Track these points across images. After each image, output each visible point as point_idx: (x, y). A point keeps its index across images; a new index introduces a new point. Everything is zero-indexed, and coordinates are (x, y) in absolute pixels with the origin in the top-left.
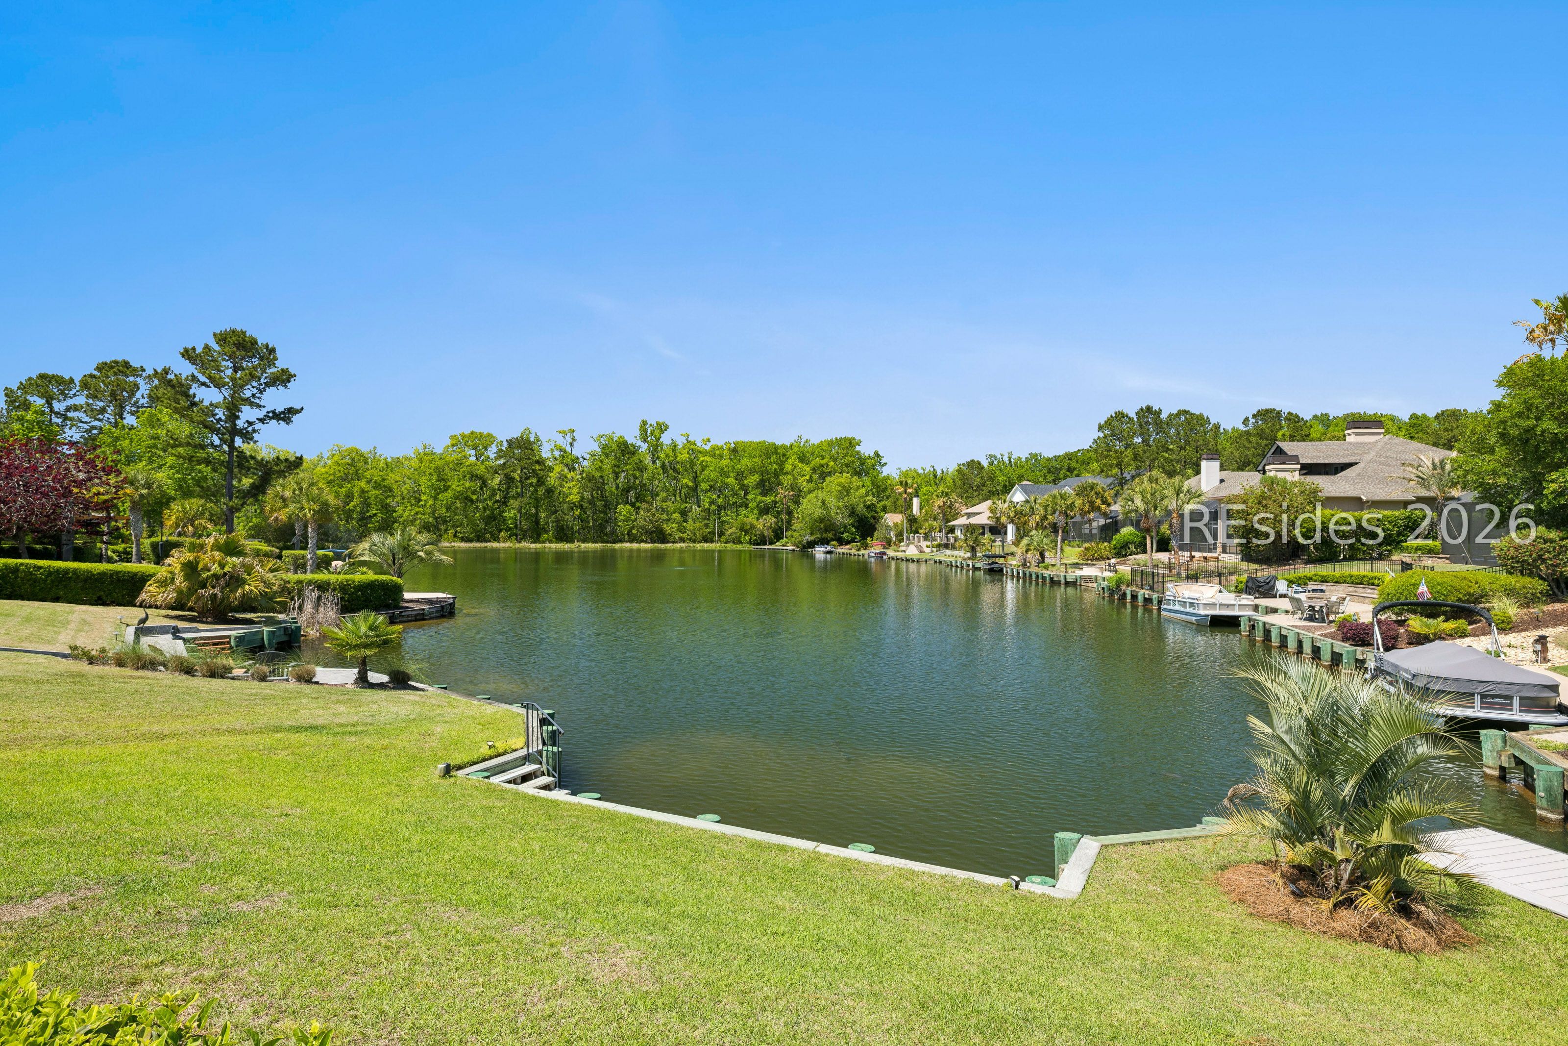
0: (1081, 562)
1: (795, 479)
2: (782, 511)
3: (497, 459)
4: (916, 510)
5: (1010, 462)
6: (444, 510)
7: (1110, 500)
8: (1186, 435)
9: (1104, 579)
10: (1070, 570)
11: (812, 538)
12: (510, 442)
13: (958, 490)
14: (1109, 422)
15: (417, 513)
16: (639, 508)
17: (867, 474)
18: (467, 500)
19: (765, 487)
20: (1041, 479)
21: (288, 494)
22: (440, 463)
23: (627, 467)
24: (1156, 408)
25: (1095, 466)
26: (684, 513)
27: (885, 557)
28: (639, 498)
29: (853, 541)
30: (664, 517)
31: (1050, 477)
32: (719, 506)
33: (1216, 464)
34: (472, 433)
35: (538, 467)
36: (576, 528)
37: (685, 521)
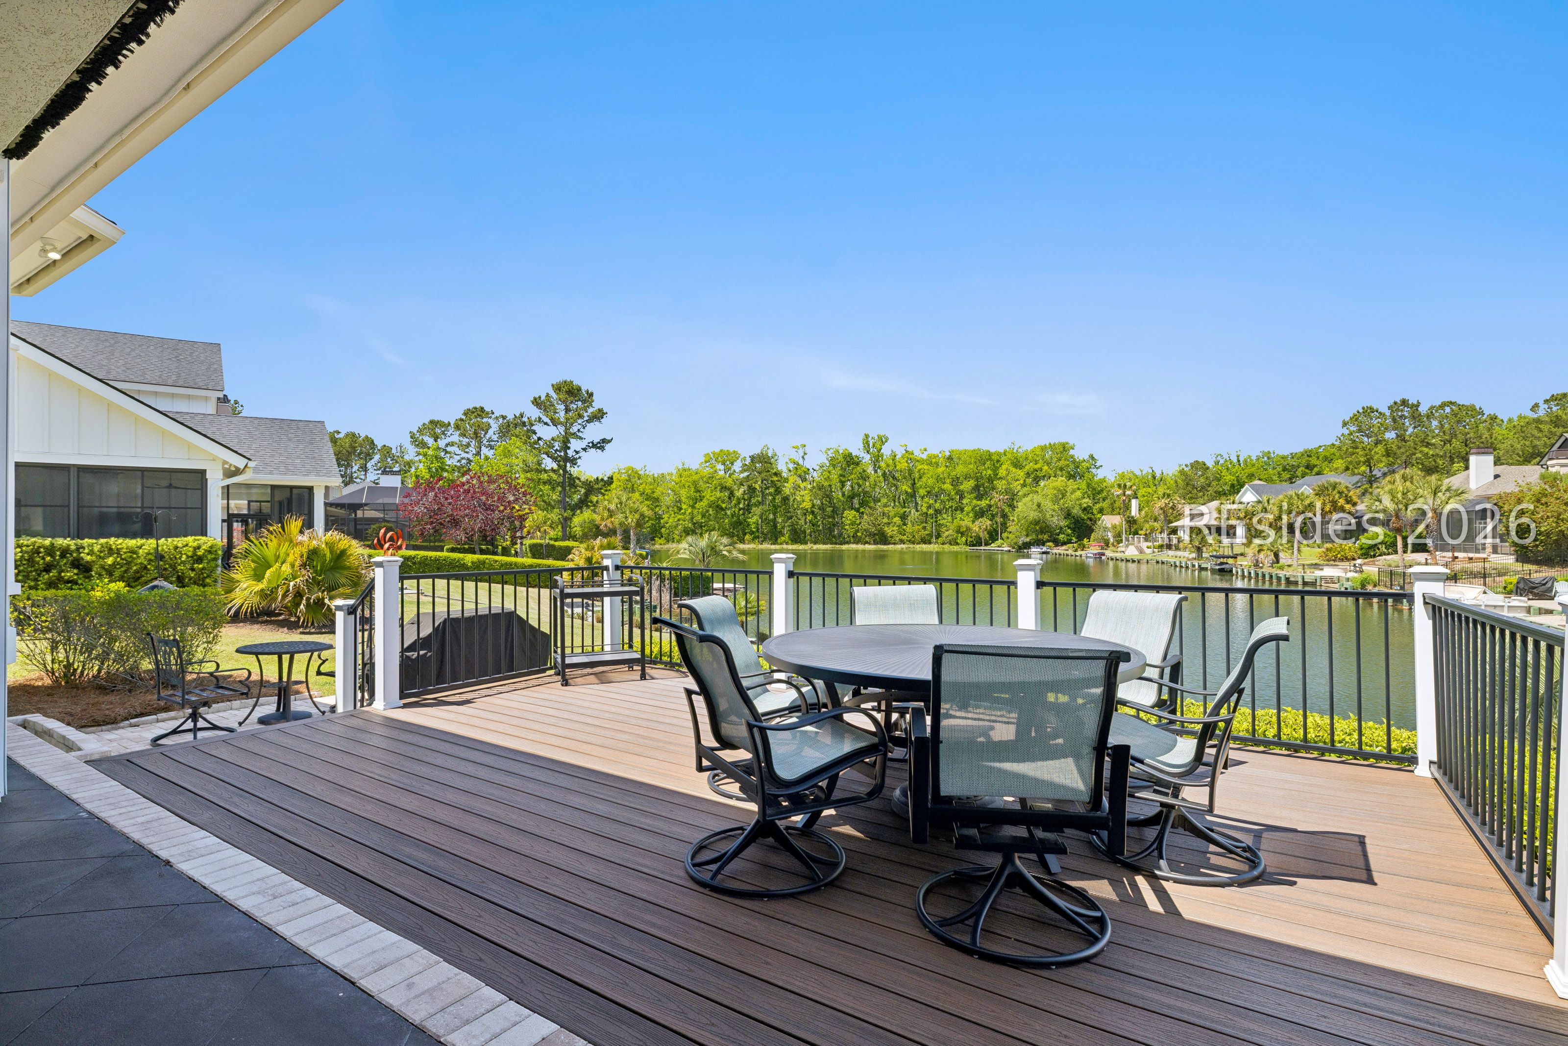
0: (1322, 562)
1: (1009, 483)
2: (997, 514)
3: (741, 472)
4: (1134, 511)
5: (1239, 461)
6: (700, 517)
7: (1355, 499)
8: (1452, 428)
9: (1348, 580)
10: (1308, 571)
11: (1028, 540)
12: (753, 458)
13: (1181, 491)
14: (1355, 419)
15: (679, 520)
16: (863, 513)
17: (1082, 476)
18: (719, 509)
19: (979, 492)
20: (1275, 478)
21: (613, 507)
22: (696, 477)
23: (853, 476)
24: (1412, 401)
25: (1339, 464)
26: (903, 517)
27: (1103, 558)
28: (862, 504)
29: (1069, 542)
30: (885, 520)
31: (1285, 475)
32: (936, 510)
33: (1490, 459)
34: (721, 451)
35: (775, 478)
36: (808, 531)
37: (905, 524)
